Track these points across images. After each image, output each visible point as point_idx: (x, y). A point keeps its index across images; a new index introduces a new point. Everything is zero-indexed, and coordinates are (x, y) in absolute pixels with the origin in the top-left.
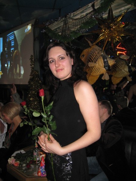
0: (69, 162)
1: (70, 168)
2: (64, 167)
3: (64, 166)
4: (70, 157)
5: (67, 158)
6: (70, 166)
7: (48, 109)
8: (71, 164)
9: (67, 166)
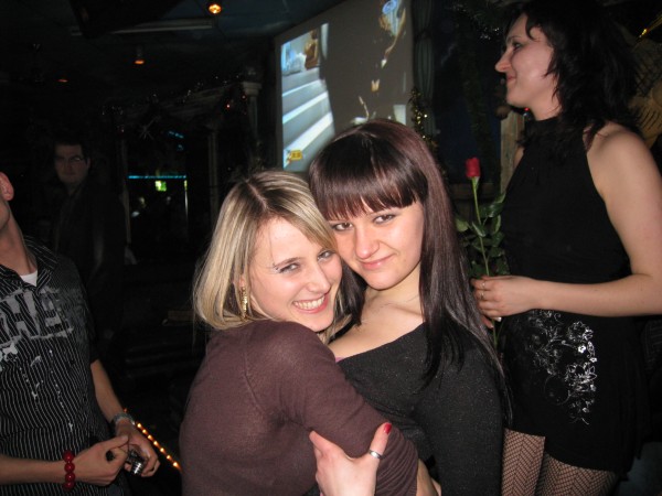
0: (588, 360)
1: (592, 376)
2: (573, 374)
3: (573, 371)
4: (590, 344)
5: (582, 349)
6: (592, 371)
7: (489, 212)
8: (592, 364)
9: (582, 372)
